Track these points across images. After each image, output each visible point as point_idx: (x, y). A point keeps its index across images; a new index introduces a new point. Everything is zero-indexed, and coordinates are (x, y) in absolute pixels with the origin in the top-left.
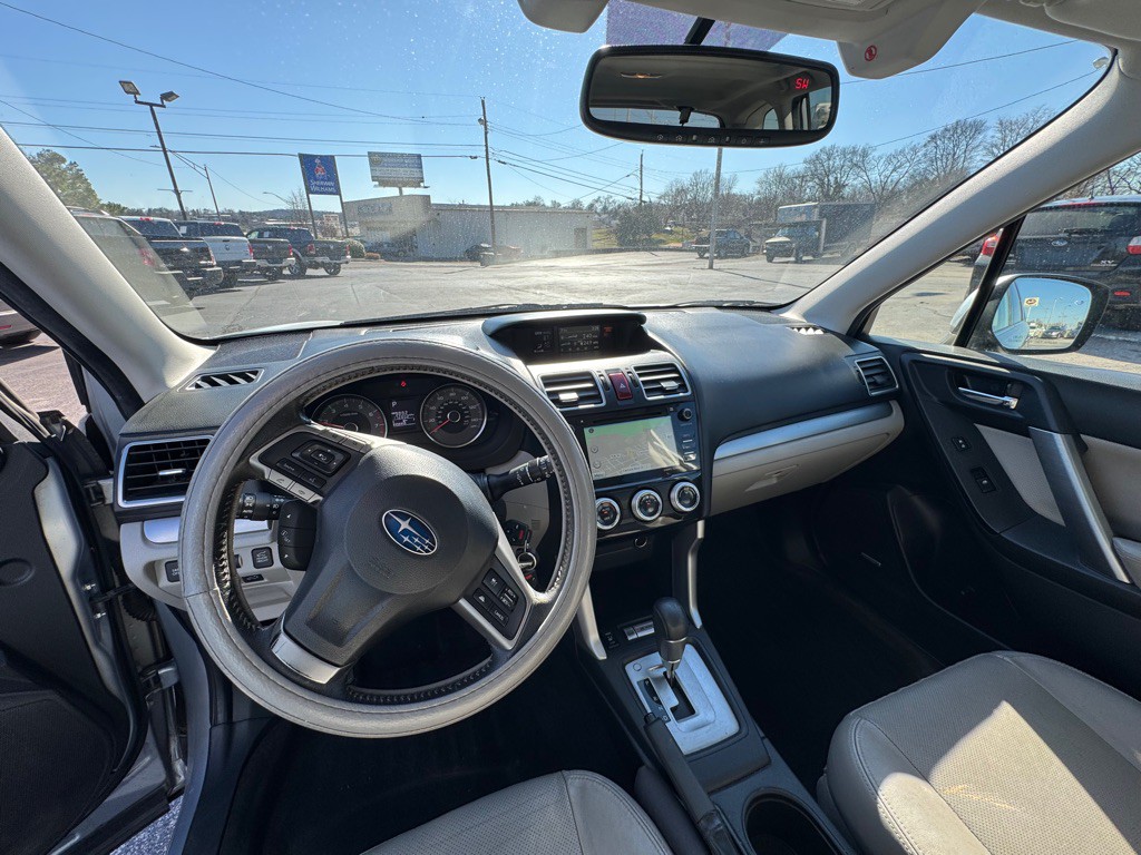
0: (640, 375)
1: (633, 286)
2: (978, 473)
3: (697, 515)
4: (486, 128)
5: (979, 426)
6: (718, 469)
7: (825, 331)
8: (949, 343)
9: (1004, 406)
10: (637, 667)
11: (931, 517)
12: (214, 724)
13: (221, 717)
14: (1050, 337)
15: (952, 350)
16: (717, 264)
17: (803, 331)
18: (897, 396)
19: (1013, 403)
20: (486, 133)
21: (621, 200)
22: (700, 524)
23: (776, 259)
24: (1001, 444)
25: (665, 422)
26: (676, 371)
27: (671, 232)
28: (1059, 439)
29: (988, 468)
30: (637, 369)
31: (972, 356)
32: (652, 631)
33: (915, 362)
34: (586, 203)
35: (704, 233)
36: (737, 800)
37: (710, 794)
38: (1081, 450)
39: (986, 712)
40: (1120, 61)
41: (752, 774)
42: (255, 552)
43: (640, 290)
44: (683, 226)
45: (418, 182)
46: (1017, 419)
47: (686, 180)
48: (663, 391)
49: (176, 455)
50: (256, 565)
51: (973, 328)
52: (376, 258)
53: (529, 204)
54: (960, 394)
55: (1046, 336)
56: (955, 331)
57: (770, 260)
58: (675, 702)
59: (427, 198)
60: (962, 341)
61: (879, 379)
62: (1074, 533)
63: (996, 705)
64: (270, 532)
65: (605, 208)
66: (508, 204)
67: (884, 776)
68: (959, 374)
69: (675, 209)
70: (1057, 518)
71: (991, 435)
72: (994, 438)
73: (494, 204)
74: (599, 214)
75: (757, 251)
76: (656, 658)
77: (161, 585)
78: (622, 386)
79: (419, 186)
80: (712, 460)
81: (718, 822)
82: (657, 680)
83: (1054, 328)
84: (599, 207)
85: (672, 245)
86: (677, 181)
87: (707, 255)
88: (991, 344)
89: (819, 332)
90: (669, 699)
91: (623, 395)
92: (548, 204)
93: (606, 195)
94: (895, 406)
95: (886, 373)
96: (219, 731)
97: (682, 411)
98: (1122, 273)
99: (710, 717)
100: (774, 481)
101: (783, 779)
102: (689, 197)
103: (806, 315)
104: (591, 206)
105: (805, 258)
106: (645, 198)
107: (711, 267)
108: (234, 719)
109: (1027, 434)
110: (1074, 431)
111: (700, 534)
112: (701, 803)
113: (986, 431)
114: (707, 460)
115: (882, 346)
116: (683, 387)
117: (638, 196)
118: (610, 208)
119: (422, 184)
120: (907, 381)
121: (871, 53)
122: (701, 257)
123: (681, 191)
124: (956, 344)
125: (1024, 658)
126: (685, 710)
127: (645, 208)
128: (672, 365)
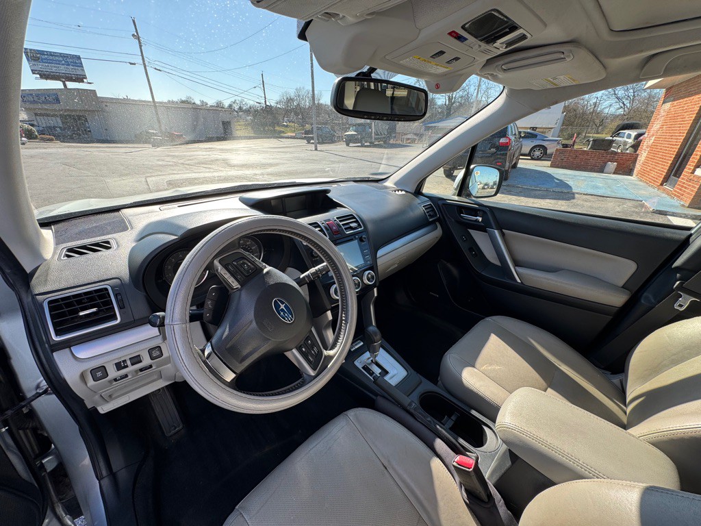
0: (340, 221)
1: (271, 161)
2: (471, 250)
3: (374, 286)
4: (139, 42)
5: (469, 230)
6: (380, 262)
7: (406, 192)
8: (454, 195)
9: (477, 221)
10: (359, 361)
11: (455, 271)
12: (99, 478)
13: (104, 473)
14: (485, 189)
15: (456, 198)
16: (320, 147)
17: (397, 192)
18: (438, 220)
19: (480, 219)
20: (141, 46)
21: (251, 103)
22: (375, 289)
23: (351, 145)
24: (478, 237)
25: (355, 243)
26: (354, 218)
27: (287, 126)
28: (497, 232)
29: (474, 247)
30: (337, 218)
31: (463, 201)
32: (362, 343)
33: (443, 204)
34: (226, 104)
35: (308, 127)
36: (415, 397)
37: (408, 396)
38: (503, 235)
39: (487, 339)
40: (506, 91)
41: (416, 388)
42: (150, 351)
43: (277, 164)
44: (293, 122)
45: (80, 79)
46: (483, 226)
47: (292, 94)
48: (351, 228)
49: (92, 299)
50: (152, 358)
51: (463, 188)
52: (52, 140)
53: (183, 102)
54: (462, 217)
55: (483, 188)
56: (456, 189)
57: (348, 145)
58: (380, 371)
59: (94, 92)
60: (459, 195)
61: (431, 213)
62: (504, 269)
63: (489, 335)
64: (161, 336)
65: (240, 108)
66: (166, 101)
67: (462, 370)
68: (461, 209)
69: (287, 112)
70: (499, 264)
71: (474, 233)
72: (475, 234)
73: (156, 100)
74: (237, 112)
75: (340, 139)
76: (367, 354)
77: (88, 385)
78: (334, 228)
79: (83, 82)
80: (376, 259)
81: (414, 404)
82: (370, 364)
83: (486, 185)
84: (236, 108)
85: (290, 134)
86: (286, 92)
87: (312, 141)
88: (469, 195)
89: (403, 192)
90: (377, 371)
91: (335, 232)
92: (198, 102)
93: (240, 99)
94: (438, 224)
95: (433, 210)
96: (106, 482)
97: (361, 237)
98: (498, 154)
99: (395, 372)
100: (396, 265)
101: (427, 386)
102: (295, 104)
103: (395, 184)
104: (230, 106)
105: (366, 144)
106: (268, 104)
107: (316, 149)
108: (114, 471)
109: (486, 231)
110: (500, 229)
111: (376, 295)
112: (406, 400)
113: (471, 231)
114: (375, 258)
115: (431, 198)
116: (360, 226)
117: (263, 101)
118: (244, 108)
119: (85, 80)
120: (441, 212)
121: (437, 86)
122: (309, 143)
123: (290, 100)
124: (458, 196)
125: (495, 318)
126: (385, 372)
127: (268, 110)
128: (352, 215)
